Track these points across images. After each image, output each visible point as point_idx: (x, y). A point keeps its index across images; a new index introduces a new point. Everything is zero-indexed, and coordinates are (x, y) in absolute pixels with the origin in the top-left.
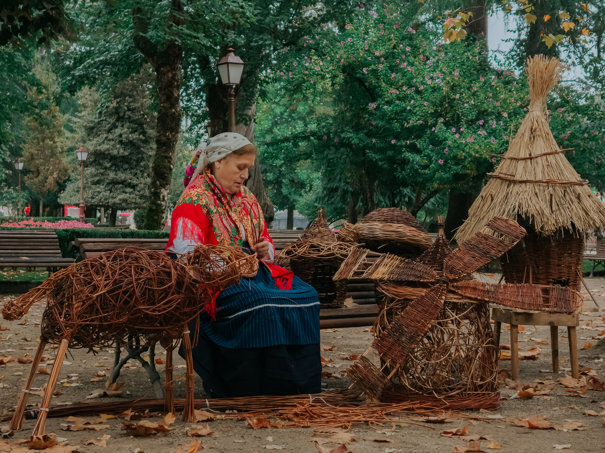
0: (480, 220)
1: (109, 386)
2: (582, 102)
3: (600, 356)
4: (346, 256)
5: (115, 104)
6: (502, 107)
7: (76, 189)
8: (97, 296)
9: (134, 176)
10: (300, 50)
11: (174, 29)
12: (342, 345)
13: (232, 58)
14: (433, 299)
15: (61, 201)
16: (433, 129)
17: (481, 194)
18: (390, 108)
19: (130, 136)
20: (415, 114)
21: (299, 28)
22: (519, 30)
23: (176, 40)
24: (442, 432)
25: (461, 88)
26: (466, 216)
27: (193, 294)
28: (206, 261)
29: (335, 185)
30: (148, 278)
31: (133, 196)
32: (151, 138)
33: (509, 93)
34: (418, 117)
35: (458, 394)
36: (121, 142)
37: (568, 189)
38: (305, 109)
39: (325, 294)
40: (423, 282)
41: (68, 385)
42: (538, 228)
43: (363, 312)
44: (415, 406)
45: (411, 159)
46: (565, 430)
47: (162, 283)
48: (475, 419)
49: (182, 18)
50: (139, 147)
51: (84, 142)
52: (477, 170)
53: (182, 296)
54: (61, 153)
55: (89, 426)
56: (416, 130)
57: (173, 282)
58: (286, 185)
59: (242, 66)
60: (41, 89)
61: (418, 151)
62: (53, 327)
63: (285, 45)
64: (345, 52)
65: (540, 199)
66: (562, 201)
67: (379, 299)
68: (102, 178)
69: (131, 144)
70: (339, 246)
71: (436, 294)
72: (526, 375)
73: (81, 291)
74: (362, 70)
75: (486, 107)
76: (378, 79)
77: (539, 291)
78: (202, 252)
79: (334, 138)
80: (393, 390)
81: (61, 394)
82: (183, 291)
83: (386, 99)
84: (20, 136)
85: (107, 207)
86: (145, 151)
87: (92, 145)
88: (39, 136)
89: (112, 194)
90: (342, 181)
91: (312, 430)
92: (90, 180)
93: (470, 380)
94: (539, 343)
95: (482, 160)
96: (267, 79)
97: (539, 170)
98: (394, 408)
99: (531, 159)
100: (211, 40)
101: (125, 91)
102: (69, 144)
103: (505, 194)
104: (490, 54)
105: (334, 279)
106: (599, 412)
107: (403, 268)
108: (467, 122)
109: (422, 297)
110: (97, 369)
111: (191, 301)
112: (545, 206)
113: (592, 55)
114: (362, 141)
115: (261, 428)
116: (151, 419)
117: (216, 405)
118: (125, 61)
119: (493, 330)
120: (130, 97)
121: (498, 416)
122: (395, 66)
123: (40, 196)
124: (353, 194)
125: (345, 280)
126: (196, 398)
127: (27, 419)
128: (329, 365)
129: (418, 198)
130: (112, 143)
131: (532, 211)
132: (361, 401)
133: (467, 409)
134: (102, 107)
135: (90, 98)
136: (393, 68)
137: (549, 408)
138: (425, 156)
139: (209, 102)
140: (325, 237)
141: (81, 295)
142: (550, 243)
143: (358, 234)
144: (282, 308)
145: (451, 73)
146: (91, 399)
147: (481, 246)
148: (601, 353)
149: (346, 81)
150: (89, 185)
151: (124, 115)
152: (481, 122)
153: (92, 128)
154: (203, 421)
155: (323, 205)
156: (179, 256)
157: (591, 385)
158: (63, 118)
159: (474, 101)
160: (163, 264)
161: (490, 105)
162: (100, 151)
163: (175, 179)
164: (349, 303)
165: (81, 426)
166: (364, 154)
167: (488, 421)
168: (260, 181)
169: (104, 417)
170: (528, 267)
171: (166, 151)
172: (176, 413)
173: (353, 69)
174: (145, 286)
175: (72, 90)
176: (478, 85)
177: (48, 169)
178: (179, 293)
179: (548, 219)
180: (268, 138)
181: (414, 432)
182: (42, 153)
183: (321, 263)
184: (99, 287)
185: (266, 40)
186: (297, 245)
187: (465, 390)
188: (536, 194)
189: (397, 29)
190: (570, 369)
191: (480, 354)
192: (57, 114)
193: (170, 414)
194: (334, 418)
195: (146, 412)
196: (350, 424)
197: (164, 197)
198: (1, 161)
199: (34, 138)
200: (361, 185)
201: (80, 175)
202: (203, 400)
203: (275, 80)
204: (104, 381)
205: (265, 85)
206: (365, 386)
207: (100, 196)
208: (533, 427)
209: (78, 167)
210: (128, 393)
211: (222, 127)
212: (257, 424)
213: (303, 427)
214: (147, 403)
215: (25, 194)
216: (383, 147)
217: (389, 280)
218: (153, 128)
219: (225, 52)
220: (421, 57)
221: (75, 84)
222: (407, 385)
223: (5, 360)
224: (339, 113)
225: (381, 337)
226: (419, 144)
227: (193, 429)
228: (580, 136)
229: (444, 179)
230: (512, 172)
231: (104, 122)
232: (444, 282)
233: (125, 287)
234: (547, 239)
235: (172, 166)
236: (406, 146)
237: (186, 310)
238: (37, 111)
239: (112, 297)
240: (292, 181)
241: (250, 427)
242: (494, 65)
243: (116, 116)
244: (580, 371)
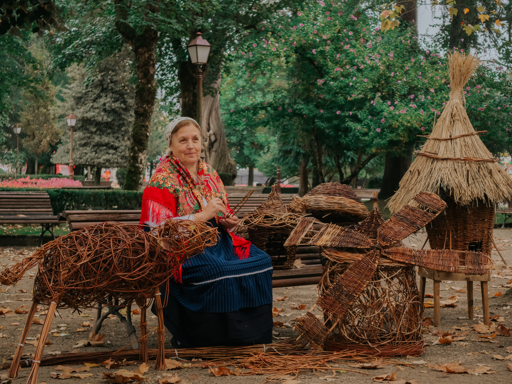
0: (408, 191)
1: (93, 337)
2: (497, 79)
3: (508, 304)
4: (295, 225)
5: (99, 77)
6: (429, 83)
7: (66, 151)
8: (81, 265)
9: (116, 139)
10: (259, 32)
11: (150, 15)
12: (293, 295)
13: (200, 41)
14: (368, 263)
15: (53, 161)
16: (372, 102)
17: (409, 169)
18: (336, 84)
19: (113, 104)
20: (356, 89)
21: (258, 14)
22: (444, 17)
23: (152, 26)
24: (374, 377)
25: (395, 67)
26: (396, 187)
27: (164, 262)
28: (175, 233)
29: (288, 148)
30: (125, 249)
31: (115, 156)
32: (131, 107)
33: (436, 72)
34: (360, 92)
35: (388, 343)
36: (105, 110)
37: (482, 166)
38: (264, 81)
39: (277, 257)
40: (360, 248)
41: (58, 335)
42: (456, 199)
43: (310, 272)
44: (352, 354)
45: (353, 128)
46: (476, 374)
47: (136, 252)
48: (402, 365)
49: (157, 6)
50: (120, 115)
51: (73, 110)
52: (409, 137)
53: (154, 264)
54: (54, 119)
55: (76, 375)
56: (358, 103)
57: (146, 252)
58: (248, 147)
59: (209, 49)
60: (36, 65)
61: (359, 121)
62: (43, 291)
63: (246, 28)
64: (297, 35)
65: (459, 174)
66: (477, 176)
67: (324, 261)
68: (89, 141)
69: (113, 111)
70: (289, 217)
71: (371, 259)
72: (446, 322)
73: (67, 261)
74: (311, 51)
75: (417, 84)
76: (325, 59)
77: (456, 255)
78: (171, 225)
79: (288, 108)
80: (334, 340)
81: (51, 344)
82: (155, 259)
83: (332, 76)
84: (19, 104)
85: (92, 166)
86: (126, 118)
87: (80, 112)
88: (35, 105)
89: (97, 155)
90: (295, 144)
91: (266, 377)
92: (78, 143)
93: (398, 331)
94: (458, 292)
95: (412, 129)
96: (231, 58)
97: (458, 149)
98: (335, 356)
99: (451, 140)
100: (182, 25)
101: (108, 66)
102: (60, 112)
103: (429, 169)
104: (420, 37)
105: (284, 245)
106: (504, 356)
107: (344, 236)
108: (401, 96)
109: (359, 261)
110: (83, 319)
111: (162, 268)
112: (463, 181)
113: (504, 39)
114: (312, 112)
115: (222, 375)
116: (128, 367)
117: (183, 354)
118: (108, 42)
119: (419, 289)
120: (113, 71)
121: (421, 362)
122: (340, 48)
123: (35, 156)
124: (304, 155)
125: (295, 246)
126: (166, 348)
127: (22, 367)
128: (282, 314)
129: (359, 159)
130: (97, 111)
131: (452, 184)
132: (307, 350)
133: (396, 356)
134: (88, 80)
135: (79, 72)
136: (338, 50)
137: (464, 353)
138: (365, 125)
139: (181, 76)
140: (278, 209)
141: (67, 264)
142: (467, 211)
143: (305, 206)
144: (239, 277)
145: (386, 54)
146: (77, 348)
147: (409, 217)
148: (509, 301)
149: (298, 60)
150: (78, 147)
151: (108, 87)
152: (412, 97)
153: (80, 98)
154: (172, 369)
155: (279, 165)
156: (152, 229)
157: (499, 332)
158: (54, 89)
159: (406, 79)
160: (138, 236)
161: (420, 82)
162: (87, 117)
163: (152, 141)
164: (298, 264)
165: (68, 374)
166: (314, 123)
167: (413, 366)
168: (225, 144)
169: (88, 366)
170: (449, 231)
171: (143, 121)
172: (149, 361)
173: (304, 50)
174: (122, 256)
175: (63, 66)
176: (409, 65)
177: (42, 134)
178: (151, 261)
179: (465, 191)
180: (232, 106)
181: (351, 378)
182: (37, 119)
183: (274, 231)
184: (82, 257)
185: (230, 24)
186: (254, 216)
187: (394, 340)
188: (455, 170)
189: (341, 16)
190: (482, 316)
191: (407, 309)
192: (50, 86)
193: (144, 364)
194: (284, 366)
195: (124, 361)
196: (298, 372)
197: (141, 160)
198: (2, 126)
199: (30, 107)
200: (311, 148)
201: (69, 138)
202: (173, 350)
203: (237, 58)
204: (88, 331)
205: (228, 62)
206: (311, 338)
207: (87, 156)
208: (450, 372)
209: (68, 131)
210: (109, 342)
211: (192, 98)
212: (218, 372)
213: (257, 374)
214: (125, 353)
215: (23, 155)
216: (329, 117)
217: (331, 247)
218: (132, 98)
219: (194, 36)
220: (362, 40)
221: (65, 61)
222: (346, 335)
223: (5, 311)
224: (293, 86)
225: (324, 296)
226: (360, 114)
227: (164, 377)
228: (494, 109)
229: (381, 144)
230: (436, 151)
231: (90, 93)
232: (377, 249)
233: (105, 257)
234: (464, 208)
235: (148, 134)
236: (349, 117)
237: (158, 275)
238: (32, 84)
239: (93, 265)
240: (253, 143)
241: (212, 375)
242: (423, 47)
243: (101, 88)
244: (490, 318)
